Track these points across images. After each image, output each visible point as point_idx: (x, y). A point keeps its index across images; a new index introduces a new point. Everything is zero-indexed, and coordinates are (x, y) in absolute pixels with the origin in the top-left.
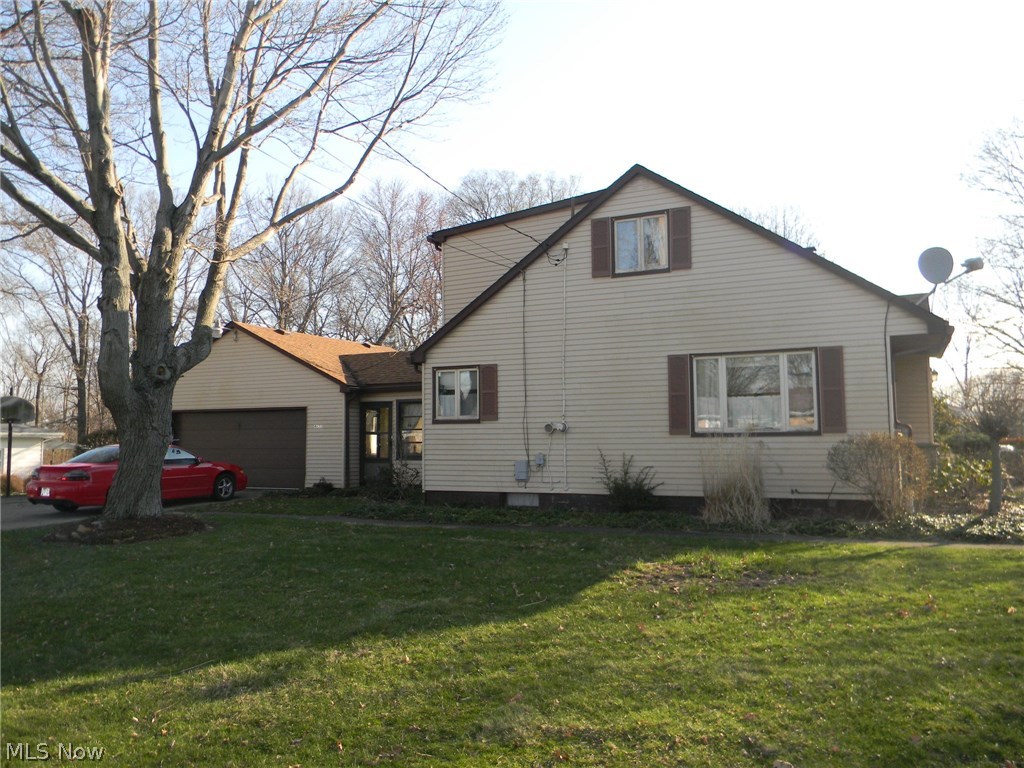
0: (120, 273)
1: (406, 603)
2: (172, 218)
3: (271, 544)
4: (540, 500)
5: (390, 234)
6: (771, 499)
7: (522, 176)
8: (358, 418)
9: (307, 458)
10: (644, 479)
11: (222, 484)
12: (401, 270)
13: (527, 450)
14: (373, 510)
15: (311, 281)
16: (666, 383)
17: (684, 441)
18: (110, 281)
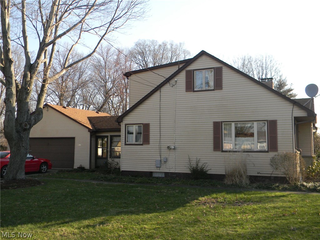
0: (13, 90)
1: (119, 210)
2: (30, 68)
3: (68, 190)
4: (165, 174)
5: (106, 66)
6: (250, 176)
7: (160, 42)
8: (95, 142)
9: (75, 157)
10: (204, 168)
11: (43, 167)
12: (110, 80)
13: (160, 156)
14: (102, 178)
15: (73, 84)
16: (213, 132)
17: (219, 153)
18: (9, 92)
